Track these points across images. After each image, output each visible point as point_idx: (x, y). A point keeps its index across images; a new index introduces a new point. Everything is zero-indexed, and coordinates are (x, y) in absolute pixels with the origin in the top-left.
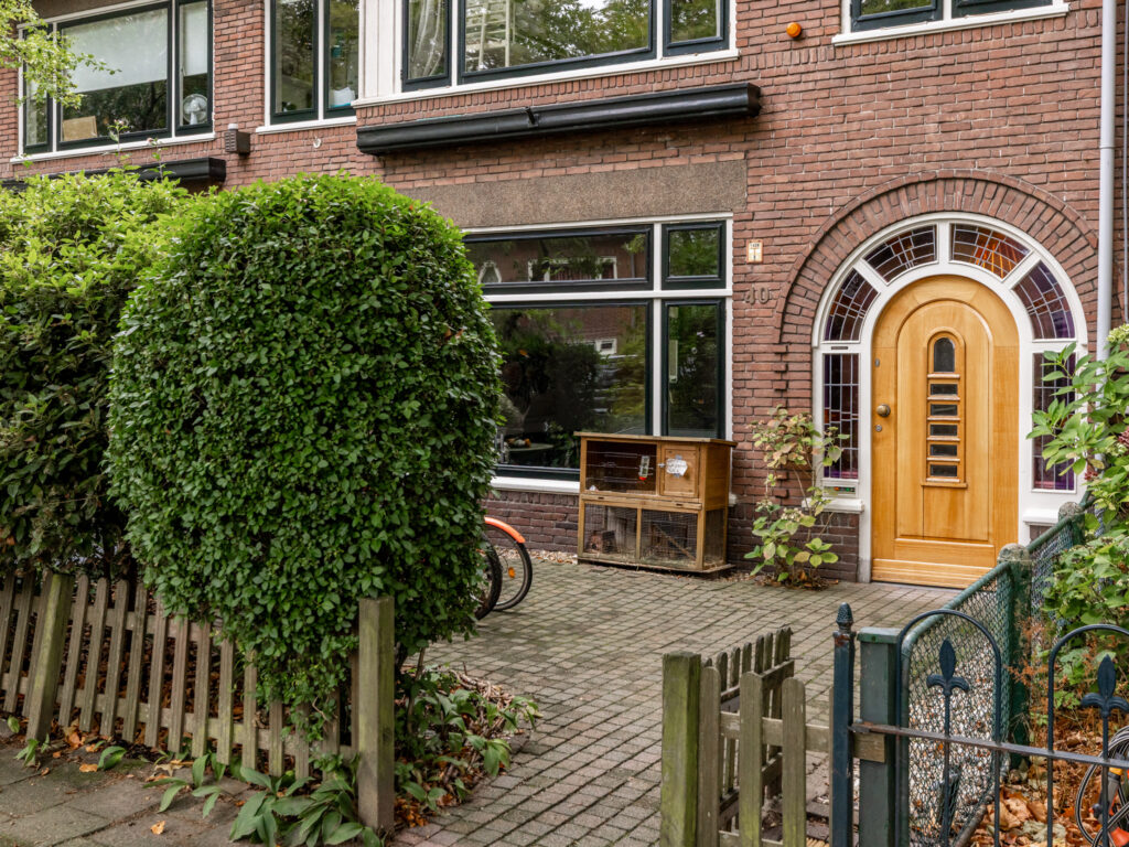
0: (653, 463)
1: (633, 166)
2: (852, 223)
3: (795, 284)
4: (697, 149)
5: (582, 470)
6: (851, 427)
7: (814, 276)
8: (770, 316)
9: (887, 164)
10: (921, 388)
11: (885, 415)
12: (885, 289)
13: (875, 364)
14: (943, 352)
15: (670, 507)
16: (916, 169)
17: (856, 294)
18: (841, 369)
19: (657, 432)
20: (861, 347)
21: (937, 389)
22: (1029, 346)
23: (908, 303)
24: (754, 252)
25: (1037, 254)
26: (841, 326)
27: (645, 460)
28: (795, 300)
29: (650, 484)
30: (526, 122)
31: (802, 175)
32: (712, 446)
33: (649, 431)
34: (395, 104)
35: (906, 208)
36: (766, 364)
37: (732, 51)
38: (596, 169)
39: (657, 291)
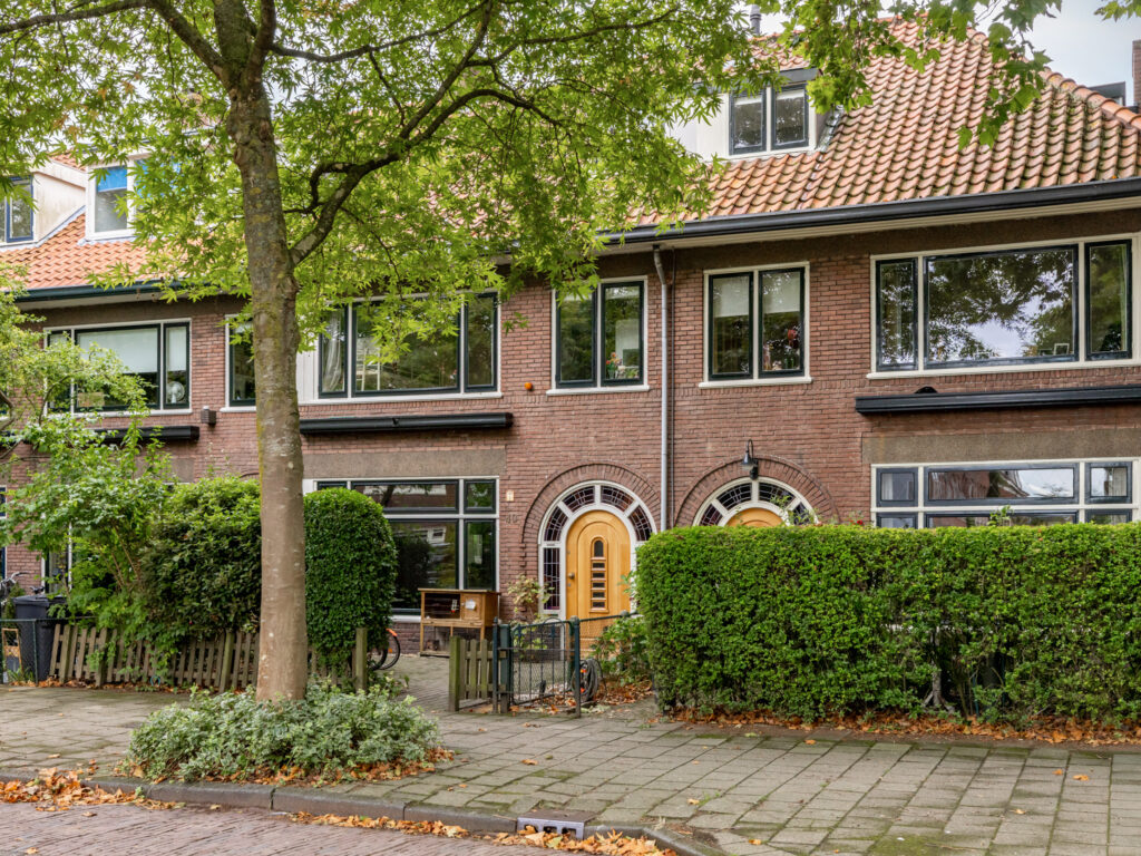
0: (459, 603)
1: (448, 449)
2: (556, 483)
3: (529, 513)
4: (481, 442)
5: (422, 610)
6: (556, 585)
7: (538, 509)
8: (517, 528)
9: (572, 455)
10: (589, 564)
11: (572, 578)
12: (572, 516)
13: (567, 553)
14: (598, 547)
15: (467, 625)
16: (585, 459)
17: (558, 517)
18: (552, 555)
19: (461, 588)
20: (561, 545)
21: (596, 565)
22: (635, 544)
23: (582, 523)
24: (510, 496)
25: (638, 502)
26: (552, 534)
27: (455, 602)
28: (530, 521)
29: (457, 614)
30: (391, 423)
31: (532, 458)
32: (488, 594)
33: (457, 587)
34: (315, 406)
35: (581, 477)
36: (516, 553)
37: (498, 394)
38: (429, 449)
39: (461, 515)
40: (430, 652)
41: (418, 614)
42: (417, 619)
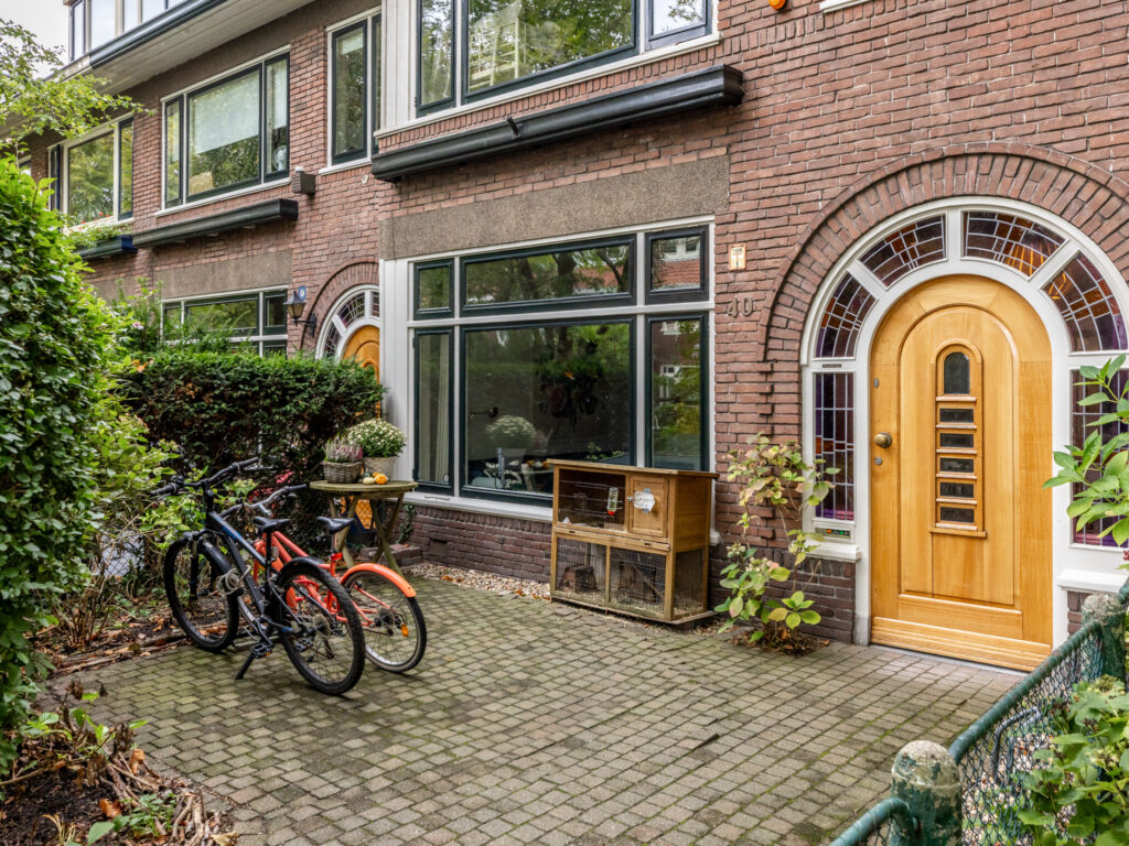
0: (622, 496)
1: (615, 173)
2: (843, 217)
3: (780, 292)
4: (678, 148)
5: (555, 496)
6: (845, 460)
7: (802, 282)
8: (752, 330)
9: (884, 144)
10: (929, 414)
11: (886, 445)
12: (884, 295)
13: (873, 384)
14: (955, 369)
15: (639, 546)
16: (918, 148)
17: (850, 298)
18: (833, 390)
19: (641, 464)
20: (856, 365)
21: (947, 415)
22: (1063, 360)
23: (912, 311)
24: (737, 258)
25: (1075, 242)
26: (834, 341)
27: (614, 492)
28: (781, 311)
29: (618, 518)
30: (509, 134)
31: (788, 167)
32: (682, 480)
33: (633, 463)
34: (409, 130)
35: (907, 195)
36: (751, 385)
37: (715, 35)
38: (581, 179)
39: (641, 307)
40: (568, 594)
41: (548, 503)
42: (546, 514)
